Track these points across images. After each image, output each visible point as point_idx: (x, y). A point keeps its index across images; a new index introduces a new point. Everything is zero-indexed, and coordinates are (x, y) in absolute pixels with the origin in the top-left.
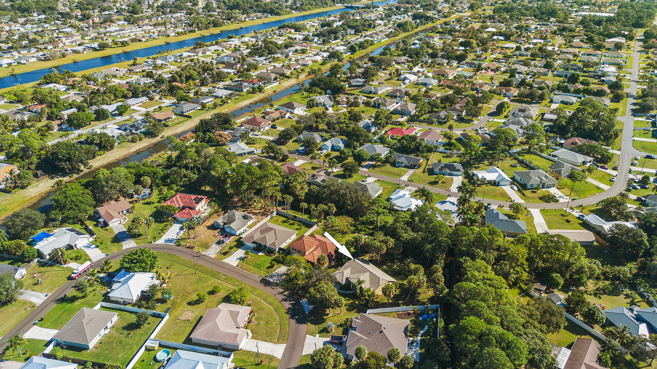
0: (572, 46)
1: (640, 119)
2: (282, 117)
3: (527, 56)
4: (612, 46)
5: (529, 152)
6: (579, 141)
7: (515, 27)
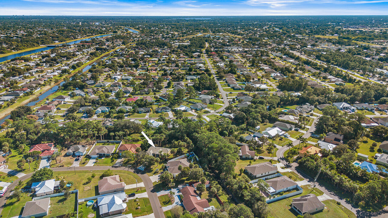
0: (181, 58)
1: (221, 81)
2: (60, 104)
3: (165, 63)
4: (196, 56)
5: (190, 98)
6: (206, 91)
7: (151, 51)
